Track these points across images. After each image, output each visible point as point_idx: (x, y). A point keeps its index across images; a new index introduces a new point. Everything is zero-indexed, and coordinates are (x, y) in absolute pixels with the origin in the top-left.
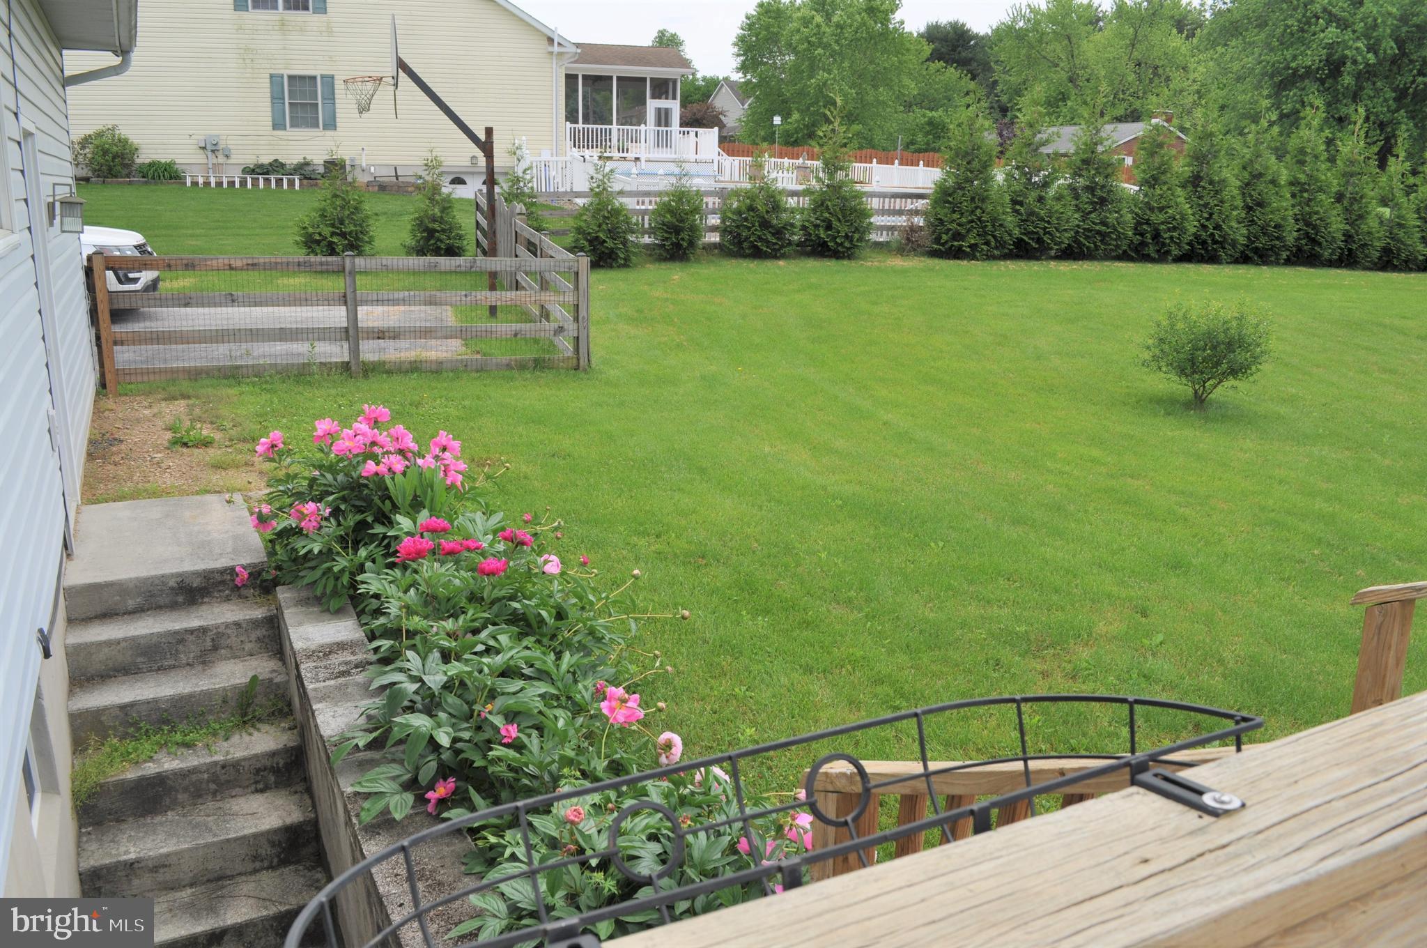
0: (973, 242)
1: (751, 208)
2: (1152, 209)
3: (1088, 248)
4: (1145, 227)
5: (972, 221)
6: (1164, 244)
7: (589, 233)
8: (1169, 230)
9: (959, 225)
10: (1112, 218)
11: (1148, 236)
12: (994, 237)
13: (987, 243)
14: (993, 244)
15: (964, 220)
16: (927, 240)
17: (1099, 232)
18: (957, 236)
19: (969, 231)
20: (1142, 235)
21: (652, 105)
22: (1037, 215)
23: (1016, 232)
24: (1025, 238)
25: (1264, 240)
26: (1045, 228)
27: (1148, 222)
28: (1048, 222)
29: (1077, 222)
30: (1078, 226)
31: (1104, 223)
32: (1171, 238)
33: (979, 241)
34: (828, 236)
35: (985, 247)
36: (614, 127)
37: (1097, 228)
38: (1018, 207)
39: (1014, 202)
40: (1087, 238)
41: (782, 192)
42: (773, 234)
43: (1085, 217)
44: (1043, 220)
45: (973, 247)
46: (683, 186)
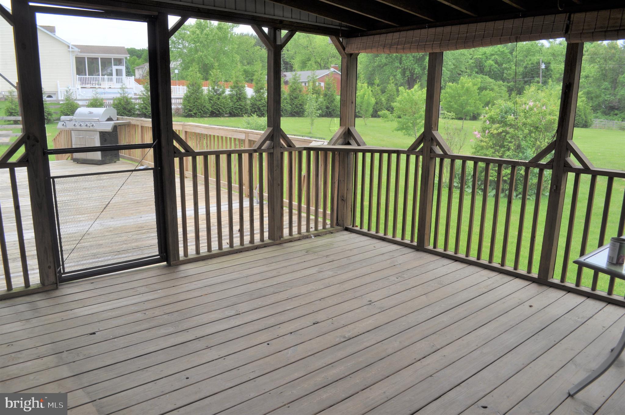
0: (195, 112)
1: (120, 103)
2: (257, 100)
3: (237, 113)
4: (255, 106)
5: (194, 106)
6: (262, 112)
7: (65, 112)
8: (262, 107)
9: (191, 107)
10: (243, 104)
11: (256, 109)
12: (203, 111)
13: (200, 112)
14: (202, 112)
15: (192, 105)
16: (181, 111)
17: (239, 108)
18: (190, 111)
19: (194, 109)
20: (255, 108)
21: (114, 68)
22: (217, 103)
23: (210, 109)
24: (214, 111)
25: (297, 109)
26: (219, 107)
27: (256, 105)
28: (221, 106)
29: (232, 105)
30: (232, 106)
31: (240, 105)
32: (264, 109)
33: (197, 112)
34: (146, 111)
35: (199, 114)
36: (101, 76)
37: (238, 107)
38: (211, 101)
39: (210, 99)
40: (236, 110)
41: (131, 98)
42: (128, 111)
43: (234, 104)
44: (219, 105)
45: (195, 114)
46: (97, 97)
